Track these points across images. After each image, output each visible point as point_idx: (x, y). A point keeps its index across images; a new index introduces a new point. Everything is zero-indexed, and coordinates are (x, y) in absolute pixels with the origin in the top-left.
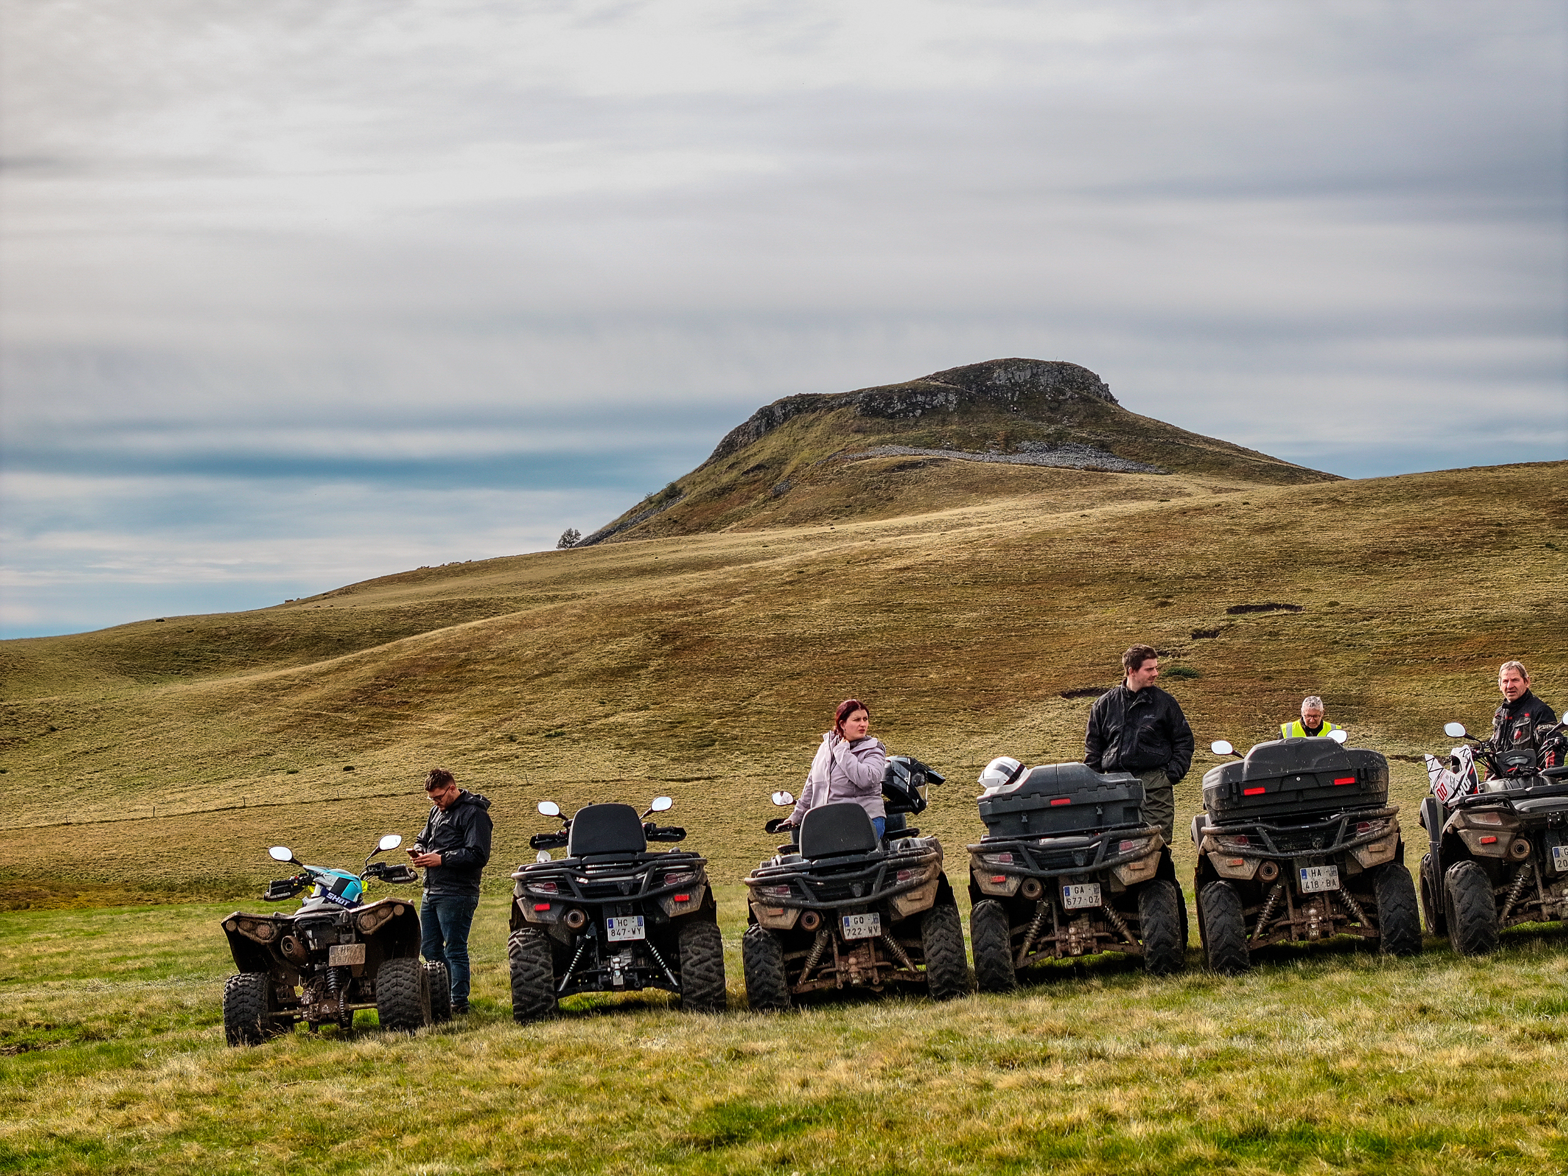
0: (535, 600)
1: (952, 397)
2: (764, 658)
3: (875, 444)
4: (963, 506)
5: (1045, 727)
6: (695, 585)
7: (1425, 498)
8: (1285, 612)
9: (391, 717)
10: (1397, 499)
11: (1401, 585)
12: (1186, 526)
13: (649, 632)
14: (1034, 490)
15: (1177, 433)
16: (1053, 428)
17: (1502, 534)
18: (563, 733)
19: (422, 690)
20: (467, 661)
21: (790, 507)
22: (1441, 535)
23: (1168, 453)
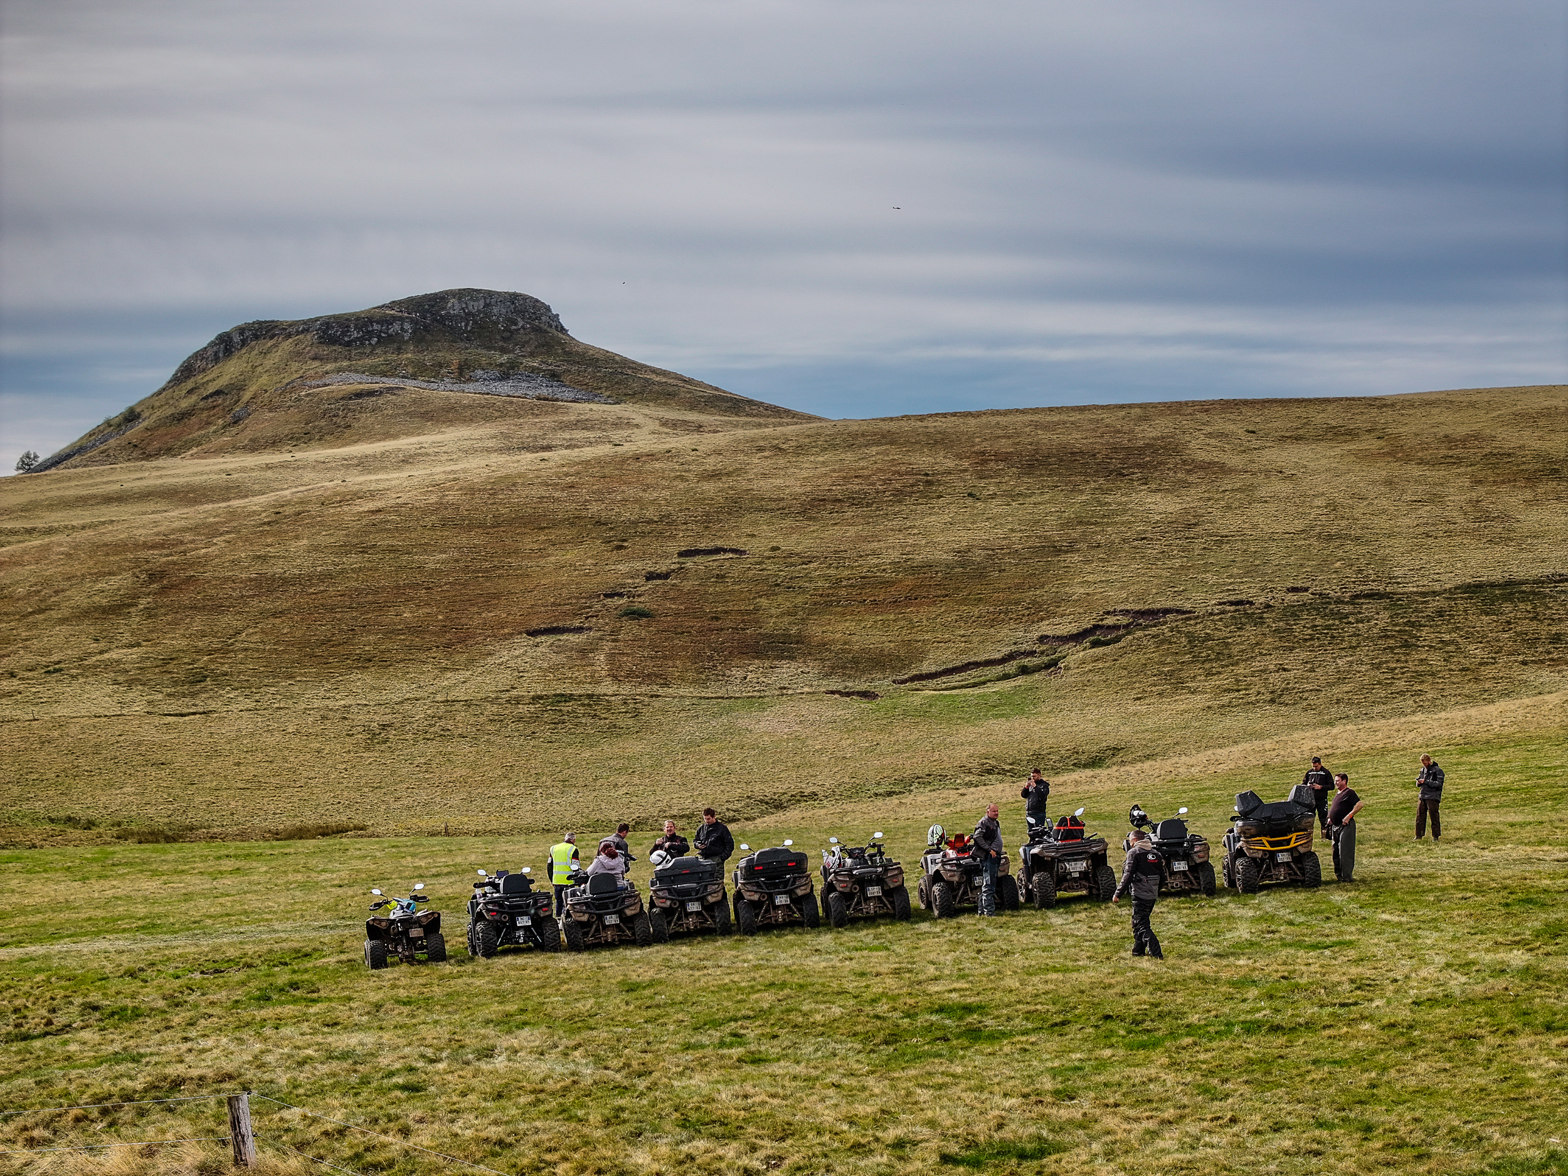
1: (407, 326)
2: (248, 597)
3: (333, 372)
4: (419, 435)
5: (512, 664)
6: (176, 525)
7: (860, 447)
8: (731, 556)
10: (834, 447)
11: (835, 532)
12: (640, 472)
13: (137, 571)
14: (488, 419)
15: (625, 363)
16: (505, 357)
17: (929, 483)
18: (60, 670)
21: (248, 434)
22: (874, 484)
23: (617, 383)
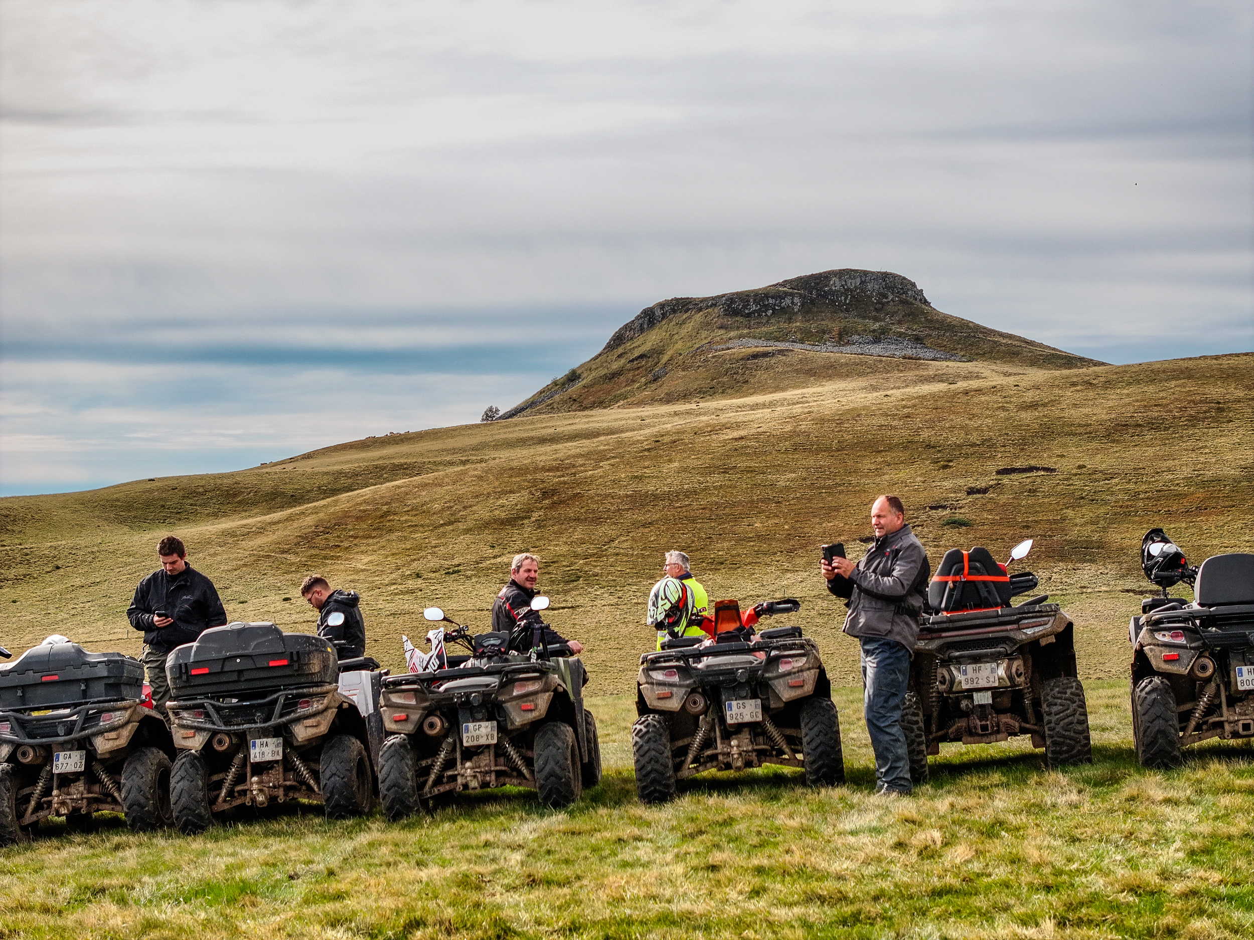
0: (451, 463)
1: (796, 300)
2: (624, 510)
3: (735, 338)
4: (803, 387)
6: (573, 452)
7: (1161, 381)
8: (1042, 473)
9: (325, 558)
10: (1138, 382)
11: (1136, 452)
12: (968, 404)
13: (533, 489)
14: (861, 374)
15: (978, 328)
16: (877, 324)
17: (1220, 410)
18: (459, 571)
19: (351, 536)
20: (387, 513)
21: (665, 389)
22: (1171, 411)
23: (970, 345)
